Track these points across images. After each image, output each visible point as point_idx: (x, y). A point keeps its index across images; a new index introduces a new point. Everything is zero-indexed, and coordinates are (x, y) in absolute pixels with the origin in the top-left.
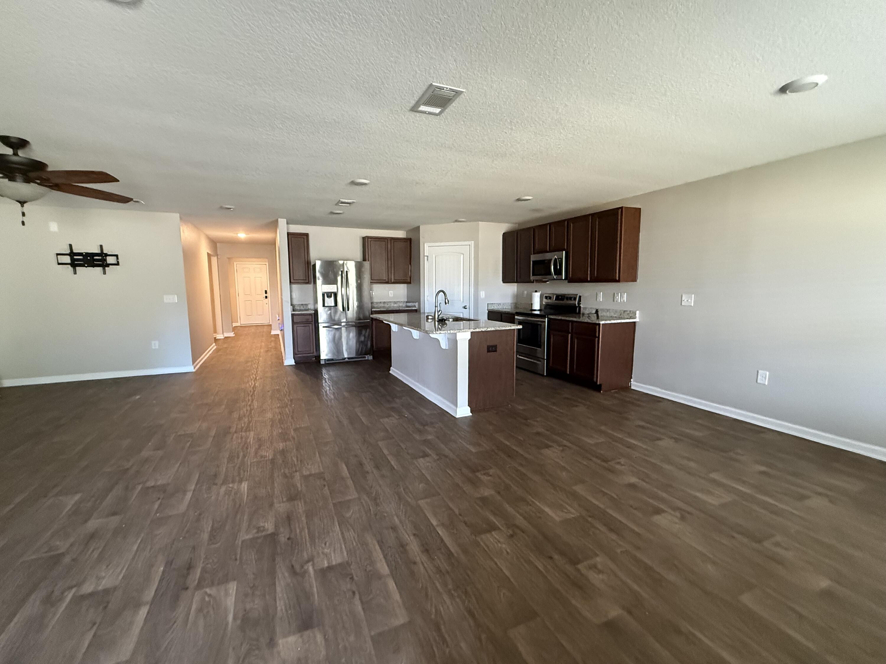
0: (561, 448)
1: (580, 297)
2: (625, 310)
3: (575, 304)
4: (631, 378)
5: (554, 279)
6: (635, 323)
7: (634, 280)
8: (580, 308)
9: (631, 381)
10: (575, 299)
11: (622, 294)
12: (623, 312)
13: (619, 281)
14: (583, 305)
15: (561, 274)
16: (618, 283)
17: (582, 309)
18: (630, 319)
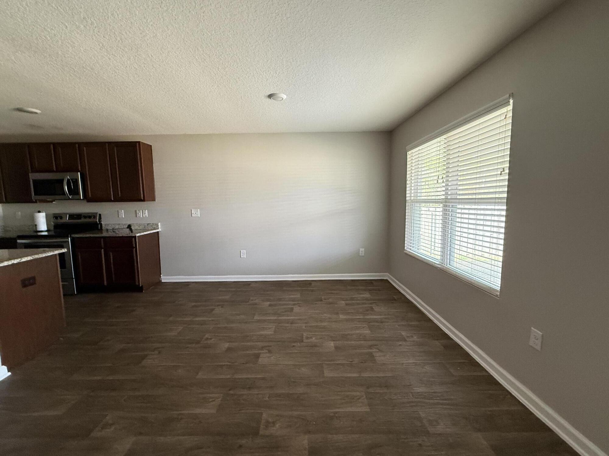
0: (156, 352)
1: (100, 215)
2: (148, 223)
3: (97, 222)
4: (161, 274)
5: (69, 199)
6: (158, 232)
7: (153, 199)
8: (101, 224)
9: (161, 277)
10: (95, 217)
11: (143, 211)
12: (146, 225)
13: (144, 200)
14: (103, 222)
15: (78, 194)
16: (144, 202)
17: (103, 226)
18: (153, 230)
